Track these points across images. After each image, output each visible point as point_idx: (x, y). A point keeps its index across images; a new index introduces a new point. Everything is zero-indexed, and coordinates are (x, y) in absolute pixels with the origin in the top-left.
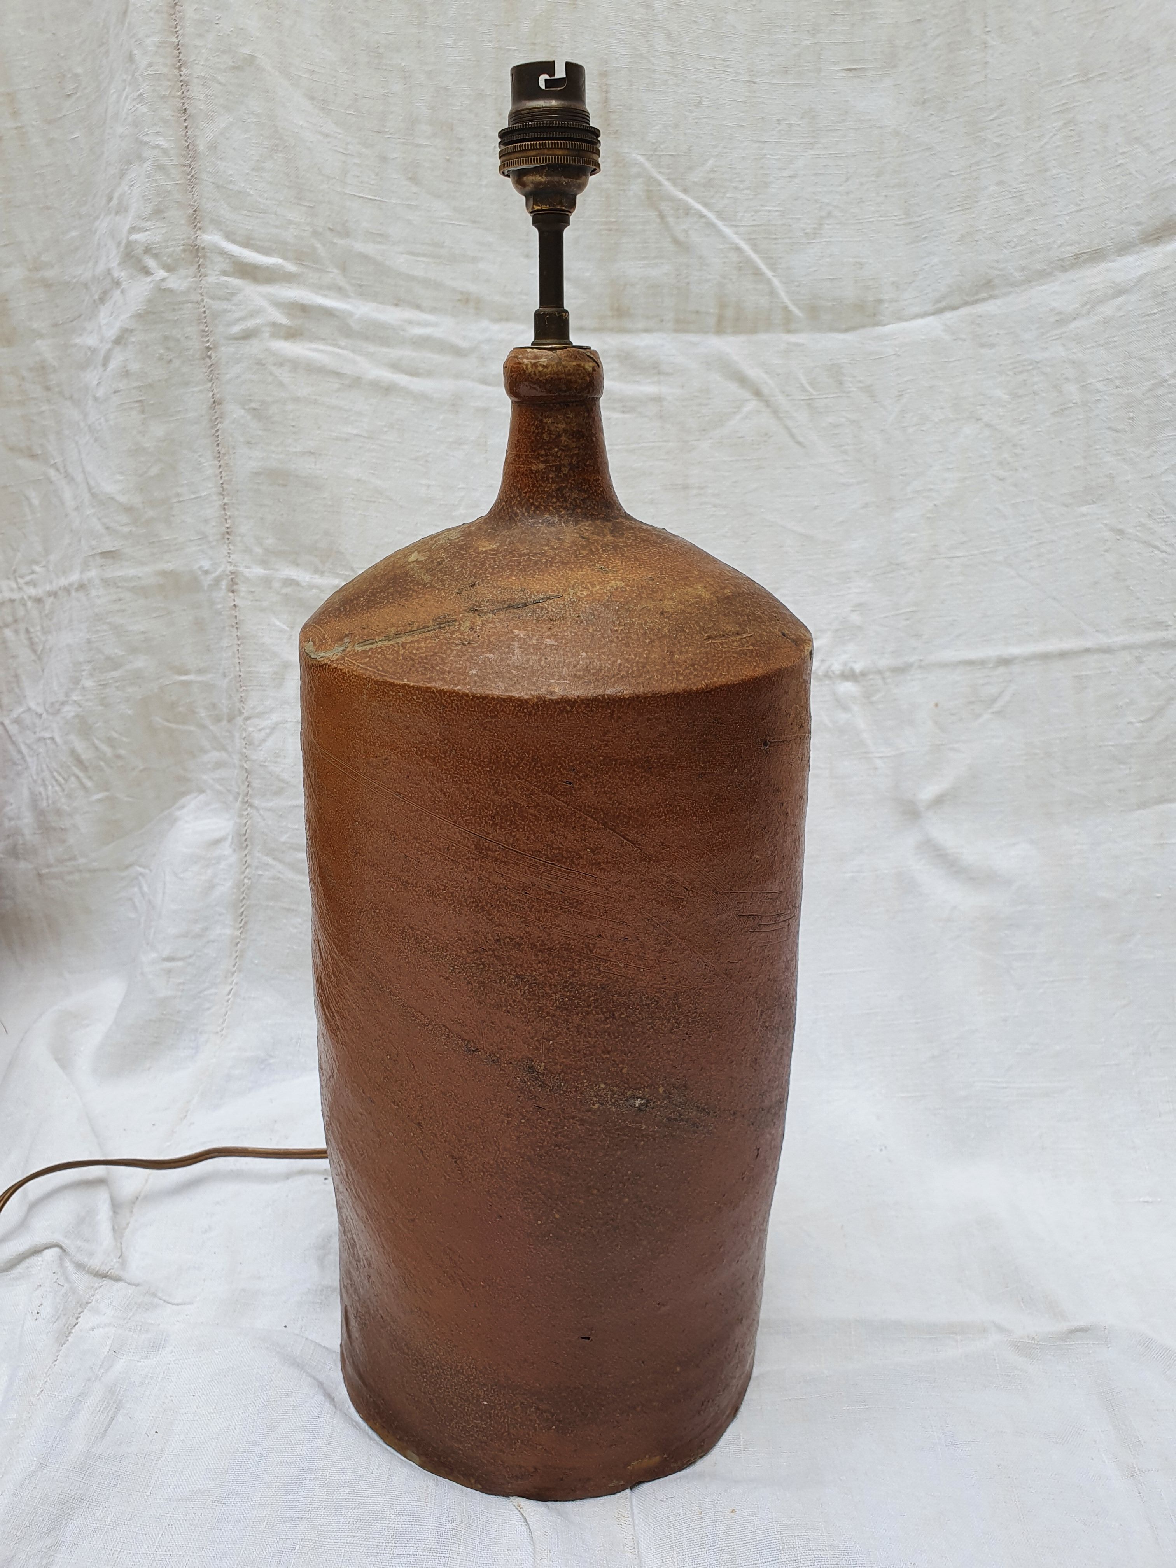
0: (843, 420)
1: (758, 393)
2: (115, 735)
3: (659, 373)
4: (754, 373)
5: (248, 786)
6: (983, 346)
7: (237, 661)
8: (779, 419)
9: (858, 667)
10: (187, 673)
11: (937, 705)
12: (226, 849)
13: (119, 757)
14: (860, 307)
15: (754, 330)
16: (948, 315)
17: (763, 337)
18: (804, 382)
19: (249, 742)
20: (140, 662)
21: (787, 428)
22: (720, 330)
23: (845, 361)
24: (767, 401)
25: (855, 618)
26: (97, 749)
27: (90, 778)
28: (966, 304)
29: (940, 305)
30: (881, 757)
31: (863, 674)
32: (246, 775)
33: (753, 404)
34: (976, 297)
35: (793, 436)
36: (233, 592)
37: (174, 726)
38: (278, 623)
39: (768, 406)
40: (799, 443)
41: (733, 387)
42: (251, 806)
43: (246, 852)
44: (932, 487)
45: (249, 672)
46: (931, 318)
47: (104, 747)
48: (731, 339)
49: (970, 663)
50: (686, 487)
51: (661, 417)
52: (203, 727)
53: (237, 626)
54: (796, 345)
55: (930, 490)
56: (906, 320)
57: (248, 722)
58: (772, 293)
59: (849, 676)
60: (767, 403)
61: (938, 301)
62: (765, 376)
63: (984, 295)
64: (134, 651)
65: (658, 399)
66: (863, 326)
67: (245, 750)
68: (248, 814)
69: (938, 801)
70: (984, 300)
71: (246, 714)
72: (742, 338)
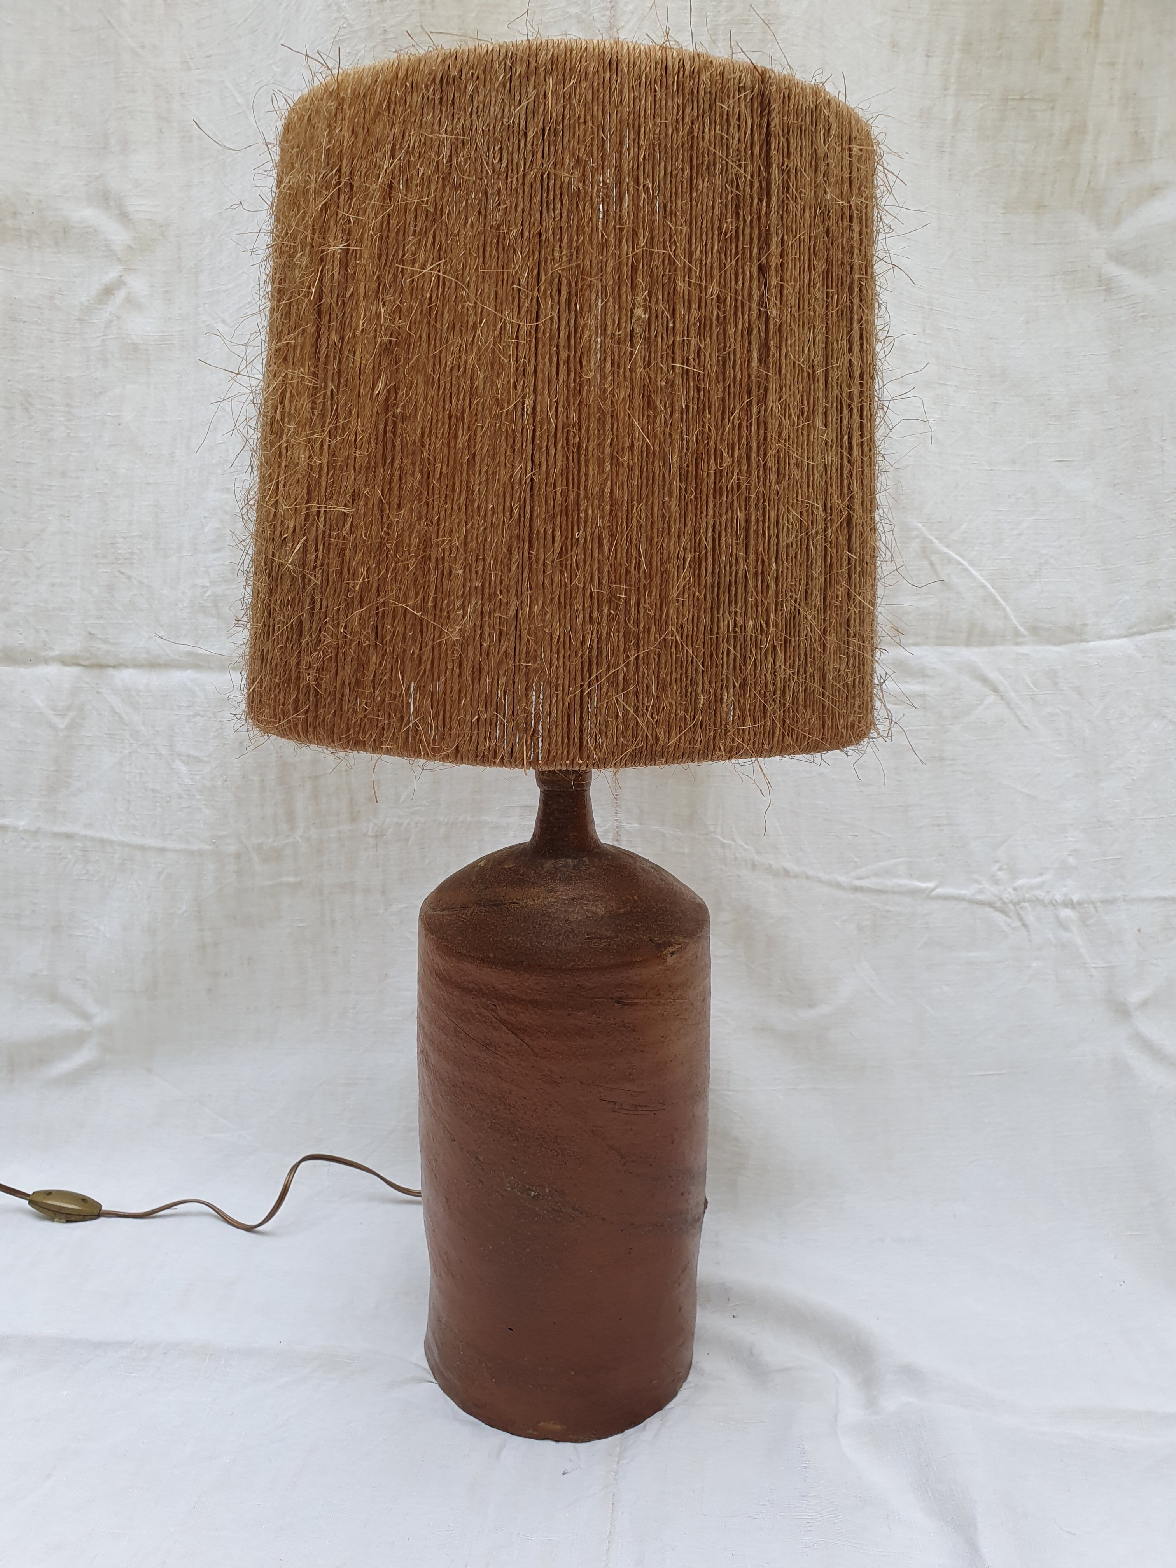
0: (1058, 710)
1: (995, 690)
3: (924, 676)
4: (993, 675)
6: (1165, 662)
8: (1011, 709)
9: (1075, 898)
11: (1139, 930)
14: (1070, 629)
15: (993, 644)
16: (1139, 638)
17: (1000, 648)
18: (1029, 682)
21: (1017, 716)
22: (968, 643)
23: (1060, 667)
24: (1002, 696)
25: (1072, 860)
28: (1152, 631)
29: (1130, 631)
30: (1095, 968)
31: (1080, 903)
33: (992, 698)
34: (1159, 627)
35: (1021, 722)
39: (1003, 699)
40: (1026, 727)
41: (978, 686)
44: (1130, 766)
46: (1124, 639)
48: (976, 650)
49: (1164, 899)
50: (942, 759)
51: (924, 708)
54: (1023, 655)
55: (1129, 768)
56: (1105, 640)
58: (1006, 617)
59: (1069, 904)
60: (1002, 698)
61: (1131, 628)
62: (1001, 677)
63: (1166, 626)
65: (923, 695)
66: (1072, 641)
69: (1144, 1004)
70: (1166, 629)
72: (985, 649)
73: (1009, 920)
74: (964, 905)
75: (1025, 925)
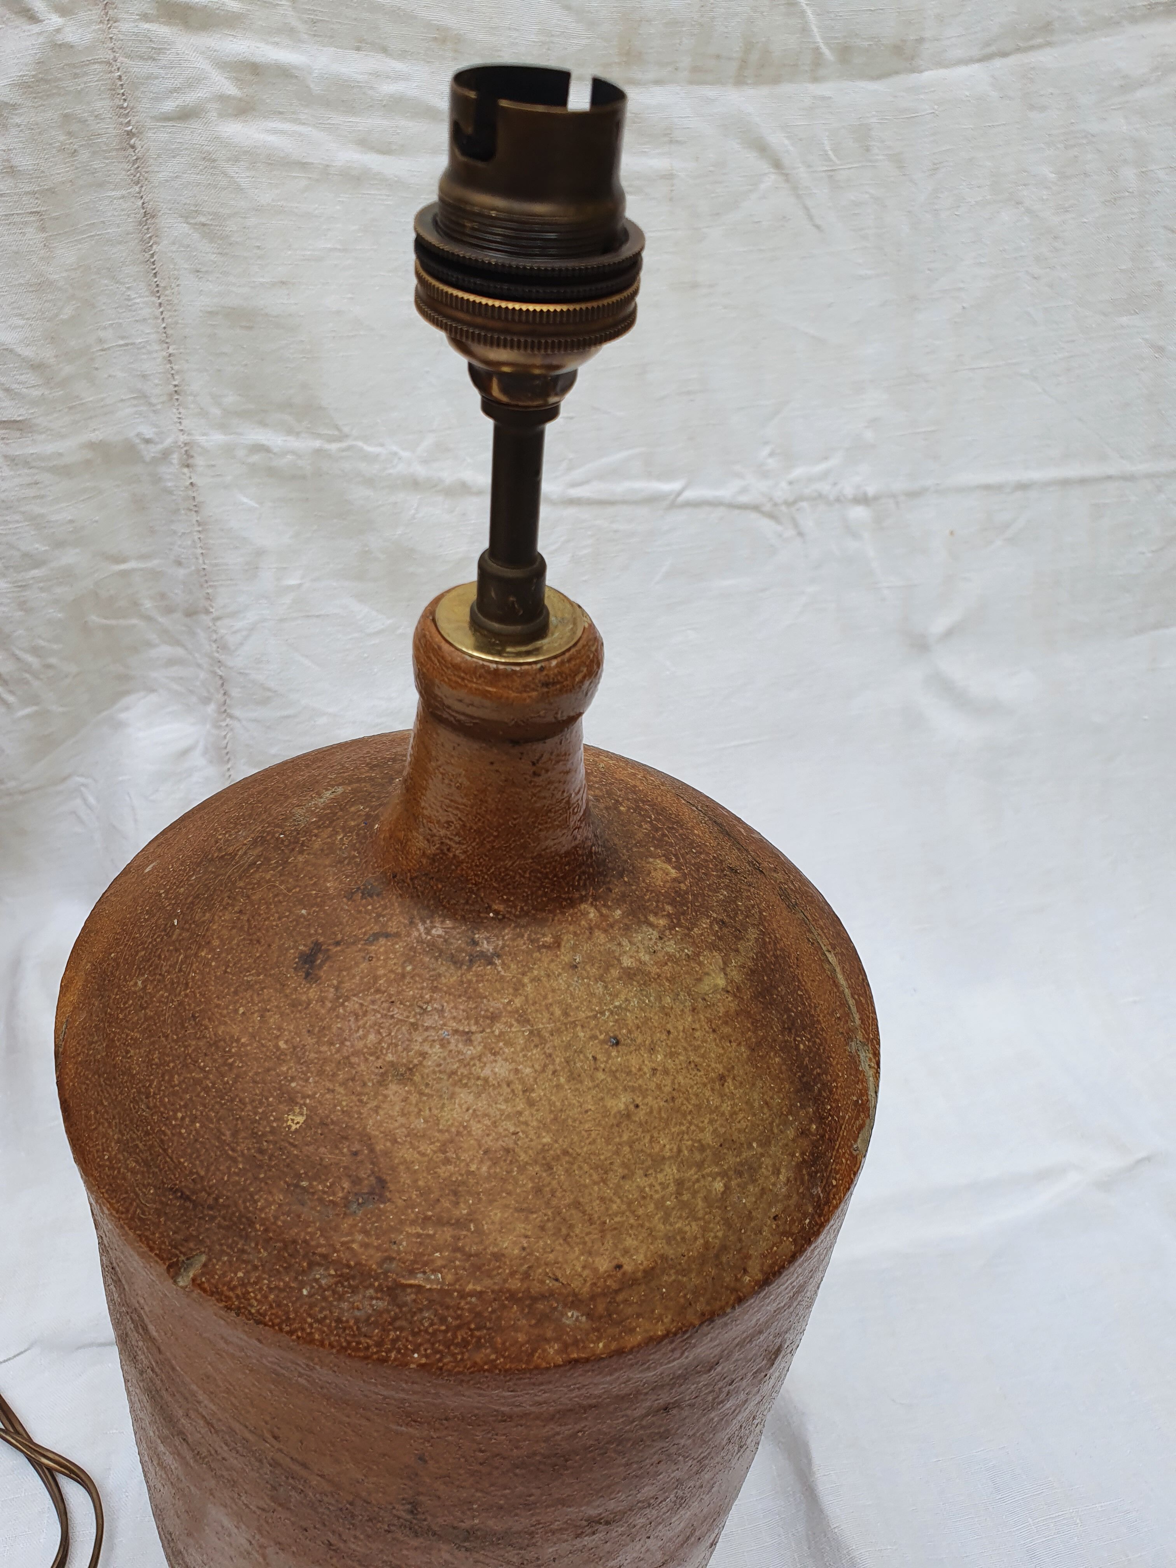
0: (867, 196)
1: (777, 165)
2: (42, 643)
3: (671, 142)
4: (777, 140)
5: (225, 694)
6: (1032, 107)
7: (199, 551)
8: (798, 197)
9: (871, 490)
10: (124, 560)
11: (952, 533)
12: (197, 759)
13: (49, 666)
14: (898, 50)
15: (776, 80)
16: (998, 63)
17: (786, 88)
18: (828, 148)
19: (223, 647)
20: (70, 557)
21: (806, 208)
22: (740, 81)
23: (874, 120)
24: (787, 175)
25: (869, 435)
26: (18, 659)
27: (12, 692)
28: (1019, 50)
29: (988, 50)
30: (888, 587)
31: (876, 498)
32: (220, 682)
33: (771, 179)
34: (1031, 43)
35: (811, 218)
36: (188, 466)
37: (113, 622)
38: (245, 500)
39: (787, 181)
40: (818, 227)
41: (751, 159)
42: (231, 717)
43: (229, 766)
44: (962, 285)
45: (216, 565)
46: (976, 66)
47: (29, 658)
48: (750, 92)
49: (987, 487)
50: (695, 286)
51: (671, 199)
52: (149, 619)
53: (197, 508)
54: (823, 98)
55: (960, 289)
56: (946, 67)
57: (218, 623)
58: (805, 30)
59: (863, 500)
60: (787, 177)
61: (988, 44)
62: (786, 142)
63: (1039, 40)
64: (60, 544)
65: (669, 176)
66: (897, 73)
67: (216, 655)
68: (227, 725)
69: (949, 634)
70: (1040, 47)
71: (215, 614)
72: (765, 90)
73: (779, 528)
74: (721, 511)
75: (801, 534)
